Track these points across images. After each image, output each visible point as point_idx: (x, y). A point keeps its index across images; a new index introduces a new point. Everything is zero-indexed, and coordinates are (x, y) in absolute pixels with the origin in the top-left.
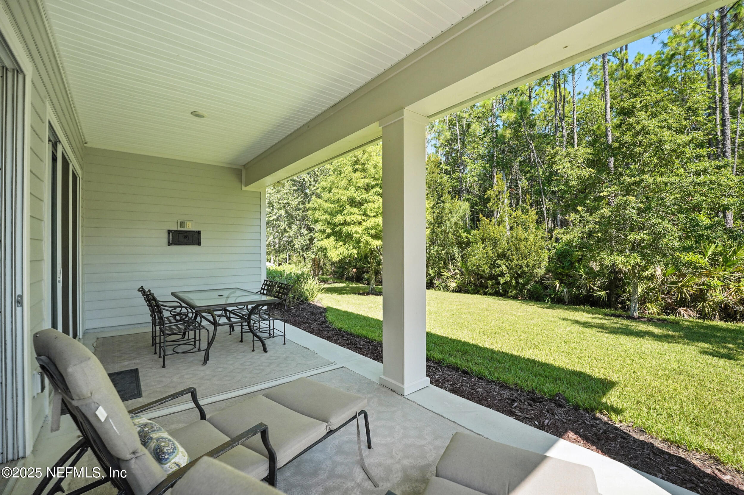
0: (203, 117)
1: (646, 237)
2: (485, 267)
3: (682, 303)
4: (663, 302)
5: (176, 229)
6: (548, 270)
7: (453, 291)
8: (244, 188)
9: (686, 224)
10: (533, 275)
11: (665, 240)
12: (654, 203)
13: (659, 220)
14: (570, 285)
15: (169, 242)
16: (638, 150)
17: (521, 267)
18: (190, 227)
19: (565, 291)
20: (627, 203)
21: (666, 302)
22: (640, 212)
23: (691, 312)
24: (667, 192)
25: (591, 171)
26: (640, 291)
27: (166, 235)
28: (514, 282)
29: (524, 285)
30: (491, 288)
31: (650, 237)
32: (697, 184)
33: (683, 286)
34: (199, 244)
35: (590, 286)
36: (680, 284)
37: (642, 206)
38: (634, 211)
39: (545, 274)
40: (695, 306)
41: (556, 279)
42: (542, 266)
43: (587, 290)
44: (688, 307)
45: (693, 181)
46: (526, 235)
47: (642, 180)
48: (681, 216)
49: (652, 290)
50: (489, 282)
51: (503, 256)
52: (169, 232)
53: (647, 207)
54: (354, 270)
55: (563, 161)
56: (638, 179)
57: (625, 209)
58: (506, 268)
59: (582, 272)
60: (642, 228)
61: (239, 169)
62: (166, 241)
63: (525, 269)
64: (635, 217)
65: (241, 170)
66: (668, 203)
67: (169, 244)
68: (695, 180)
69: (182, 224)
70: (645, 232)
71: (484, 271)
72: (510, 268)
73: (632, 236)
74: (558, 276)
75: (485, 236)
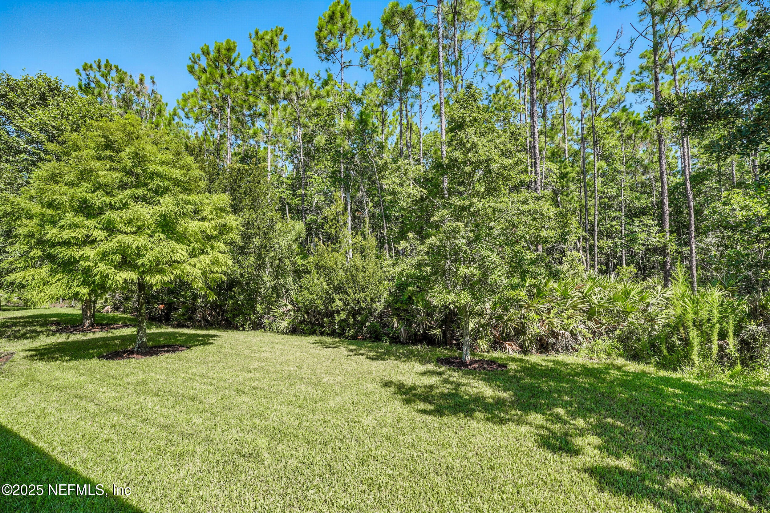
1: (476, 272)
2: (319, 302)
3: (508, 338)
4: (491, 337)
6: (389, 305)
7: (284, 333)
9: (512, 258)
10: (371, 312)
11: (494, 276)
12: (483, 232)
13: (487, 253)
14: (408, 323)
16: (468, 169)
17: (359, 302)
19: (402, 329)
20: (455, 231)
21: (494, 335)
22: (470, 243)
23: (514, 346)
24: (495, 221)
25: (422, 191)
26: (471, 326)
28: (351, 319)
29: (363, 323)
30: (329, 327)
31: (480, 272)
32: (522, 213)
33: (508, 320)
35: (426, 324)
36: (506, 318)
37: (471, 234)
38: (464, 241)
39: (385, 309)
40: (517, 340)
41: (394, 315)
42: (382, 300)
43: (423, 328)
44: (512, 340)
45: (519, 210)
46: (365, 264)
47: (471, 205)
48: (508, 248)
49: (482, 325)
50: (325, 320)
51: (339, 289)
53: (476, 236)
54: (161, 306)
55: (392, 176)
56: (467, 202)
57: (455, 238)
58: (341, 304)
59: (420, 306)
60: (472, 261)
63: (363, 305)
64: (465, 248)
66: (496, 233)
68: (520, 208)
70: (475, 265)
71: (317, 307)
72: (346, 304)
73: (463, 271)
74: (397, 312)
75: (320, 264)
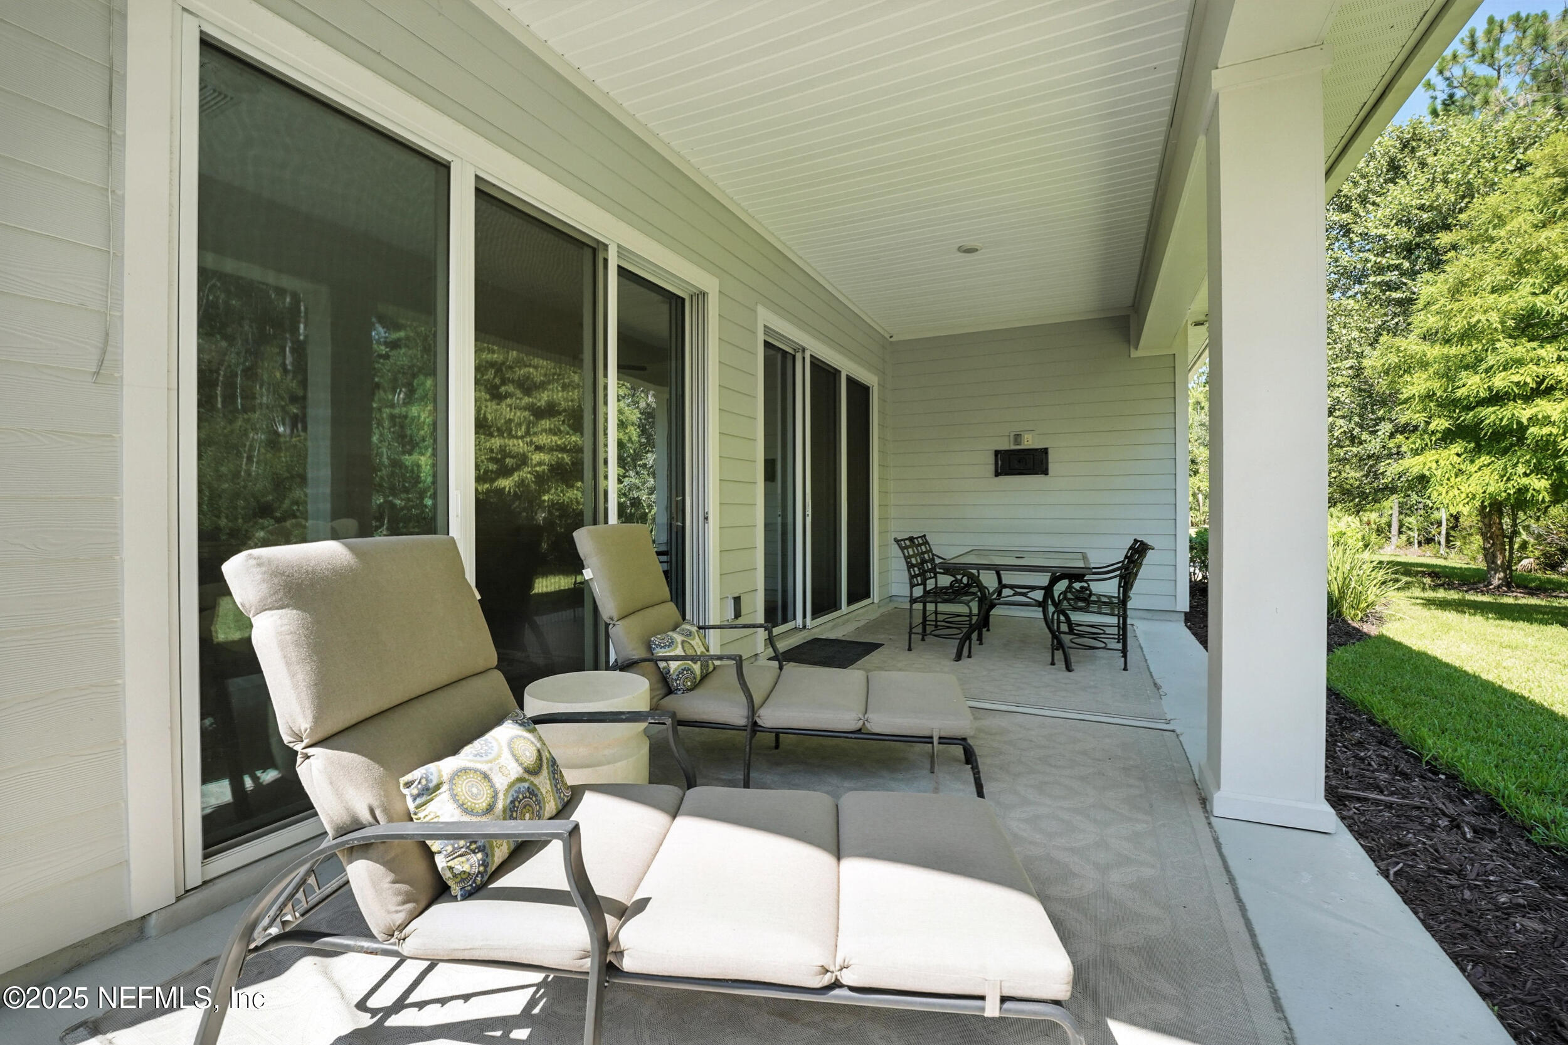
0: (977, 250)
5: (1007, 448)
8: (1135, 354)
15: (996, 471)
18: (1030, 442)
27: (992, 460)
34: (1045, 472)
52: (997, 453)
61: (1123, 316)
62: (992, 468)
65: (1128, 316)
67: (997, 474)
69: (1018, 438)
